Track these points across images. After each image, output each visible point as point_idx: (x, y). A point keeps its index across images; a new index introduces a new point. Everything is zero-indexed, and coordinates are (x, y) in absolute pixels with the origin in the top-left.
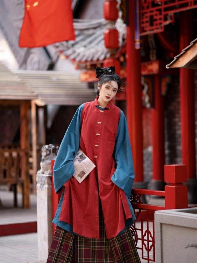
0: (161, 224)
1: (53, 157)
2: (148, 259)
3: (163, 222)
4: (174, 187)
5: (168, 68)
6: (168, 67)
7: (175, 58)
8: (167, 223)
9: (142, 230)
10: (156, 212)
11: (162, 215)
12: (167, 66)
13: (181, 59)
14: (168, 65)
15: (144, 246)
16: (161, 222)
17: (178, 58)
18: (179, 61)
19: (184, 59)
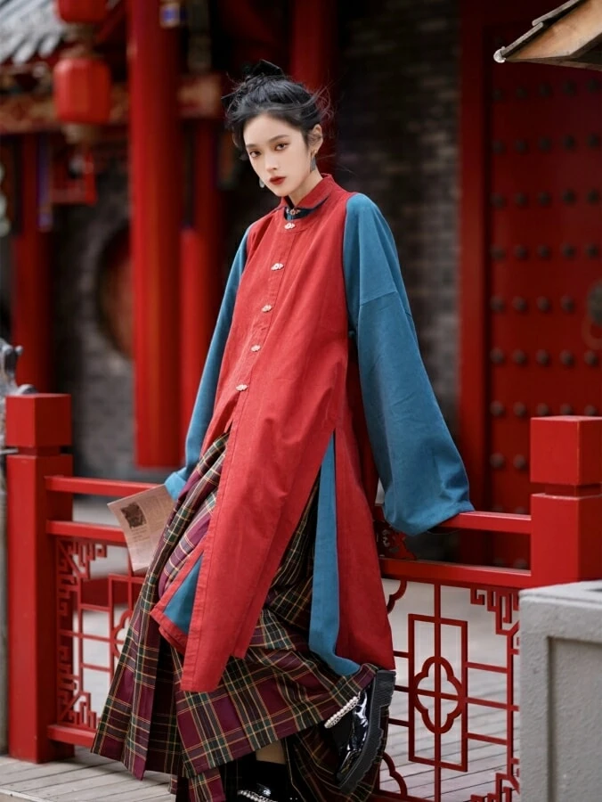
0: (551, 641)
1: (7, 387)
2: (438, 763)
3: (564, 632)
4: (575, 499)
5: (503, 61)
6: (503, 57)
7: (537, 24)
8: (583, 638)
9: (410, 656)
10: (526, 595)
11: (557, 607)
12: (498, 52)
13: (558, 29)
14: (503, 48)
15: (418, 715)
16: (552, 634)
17: (549, 24)
18: (553, 35)
19: (575, 29)
